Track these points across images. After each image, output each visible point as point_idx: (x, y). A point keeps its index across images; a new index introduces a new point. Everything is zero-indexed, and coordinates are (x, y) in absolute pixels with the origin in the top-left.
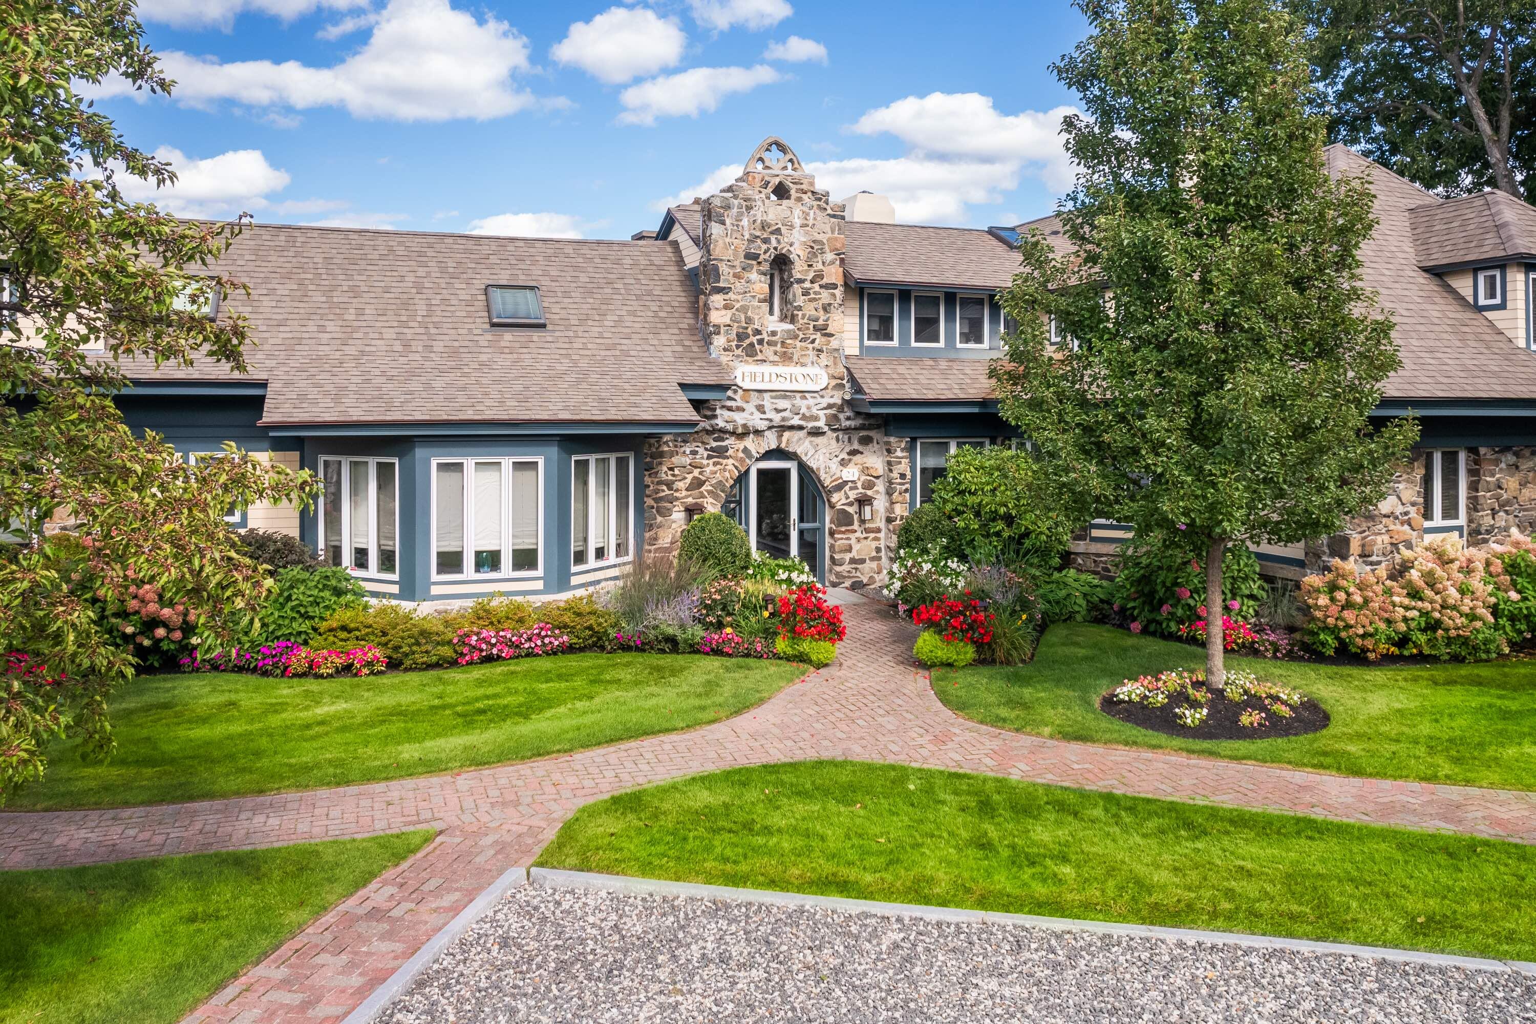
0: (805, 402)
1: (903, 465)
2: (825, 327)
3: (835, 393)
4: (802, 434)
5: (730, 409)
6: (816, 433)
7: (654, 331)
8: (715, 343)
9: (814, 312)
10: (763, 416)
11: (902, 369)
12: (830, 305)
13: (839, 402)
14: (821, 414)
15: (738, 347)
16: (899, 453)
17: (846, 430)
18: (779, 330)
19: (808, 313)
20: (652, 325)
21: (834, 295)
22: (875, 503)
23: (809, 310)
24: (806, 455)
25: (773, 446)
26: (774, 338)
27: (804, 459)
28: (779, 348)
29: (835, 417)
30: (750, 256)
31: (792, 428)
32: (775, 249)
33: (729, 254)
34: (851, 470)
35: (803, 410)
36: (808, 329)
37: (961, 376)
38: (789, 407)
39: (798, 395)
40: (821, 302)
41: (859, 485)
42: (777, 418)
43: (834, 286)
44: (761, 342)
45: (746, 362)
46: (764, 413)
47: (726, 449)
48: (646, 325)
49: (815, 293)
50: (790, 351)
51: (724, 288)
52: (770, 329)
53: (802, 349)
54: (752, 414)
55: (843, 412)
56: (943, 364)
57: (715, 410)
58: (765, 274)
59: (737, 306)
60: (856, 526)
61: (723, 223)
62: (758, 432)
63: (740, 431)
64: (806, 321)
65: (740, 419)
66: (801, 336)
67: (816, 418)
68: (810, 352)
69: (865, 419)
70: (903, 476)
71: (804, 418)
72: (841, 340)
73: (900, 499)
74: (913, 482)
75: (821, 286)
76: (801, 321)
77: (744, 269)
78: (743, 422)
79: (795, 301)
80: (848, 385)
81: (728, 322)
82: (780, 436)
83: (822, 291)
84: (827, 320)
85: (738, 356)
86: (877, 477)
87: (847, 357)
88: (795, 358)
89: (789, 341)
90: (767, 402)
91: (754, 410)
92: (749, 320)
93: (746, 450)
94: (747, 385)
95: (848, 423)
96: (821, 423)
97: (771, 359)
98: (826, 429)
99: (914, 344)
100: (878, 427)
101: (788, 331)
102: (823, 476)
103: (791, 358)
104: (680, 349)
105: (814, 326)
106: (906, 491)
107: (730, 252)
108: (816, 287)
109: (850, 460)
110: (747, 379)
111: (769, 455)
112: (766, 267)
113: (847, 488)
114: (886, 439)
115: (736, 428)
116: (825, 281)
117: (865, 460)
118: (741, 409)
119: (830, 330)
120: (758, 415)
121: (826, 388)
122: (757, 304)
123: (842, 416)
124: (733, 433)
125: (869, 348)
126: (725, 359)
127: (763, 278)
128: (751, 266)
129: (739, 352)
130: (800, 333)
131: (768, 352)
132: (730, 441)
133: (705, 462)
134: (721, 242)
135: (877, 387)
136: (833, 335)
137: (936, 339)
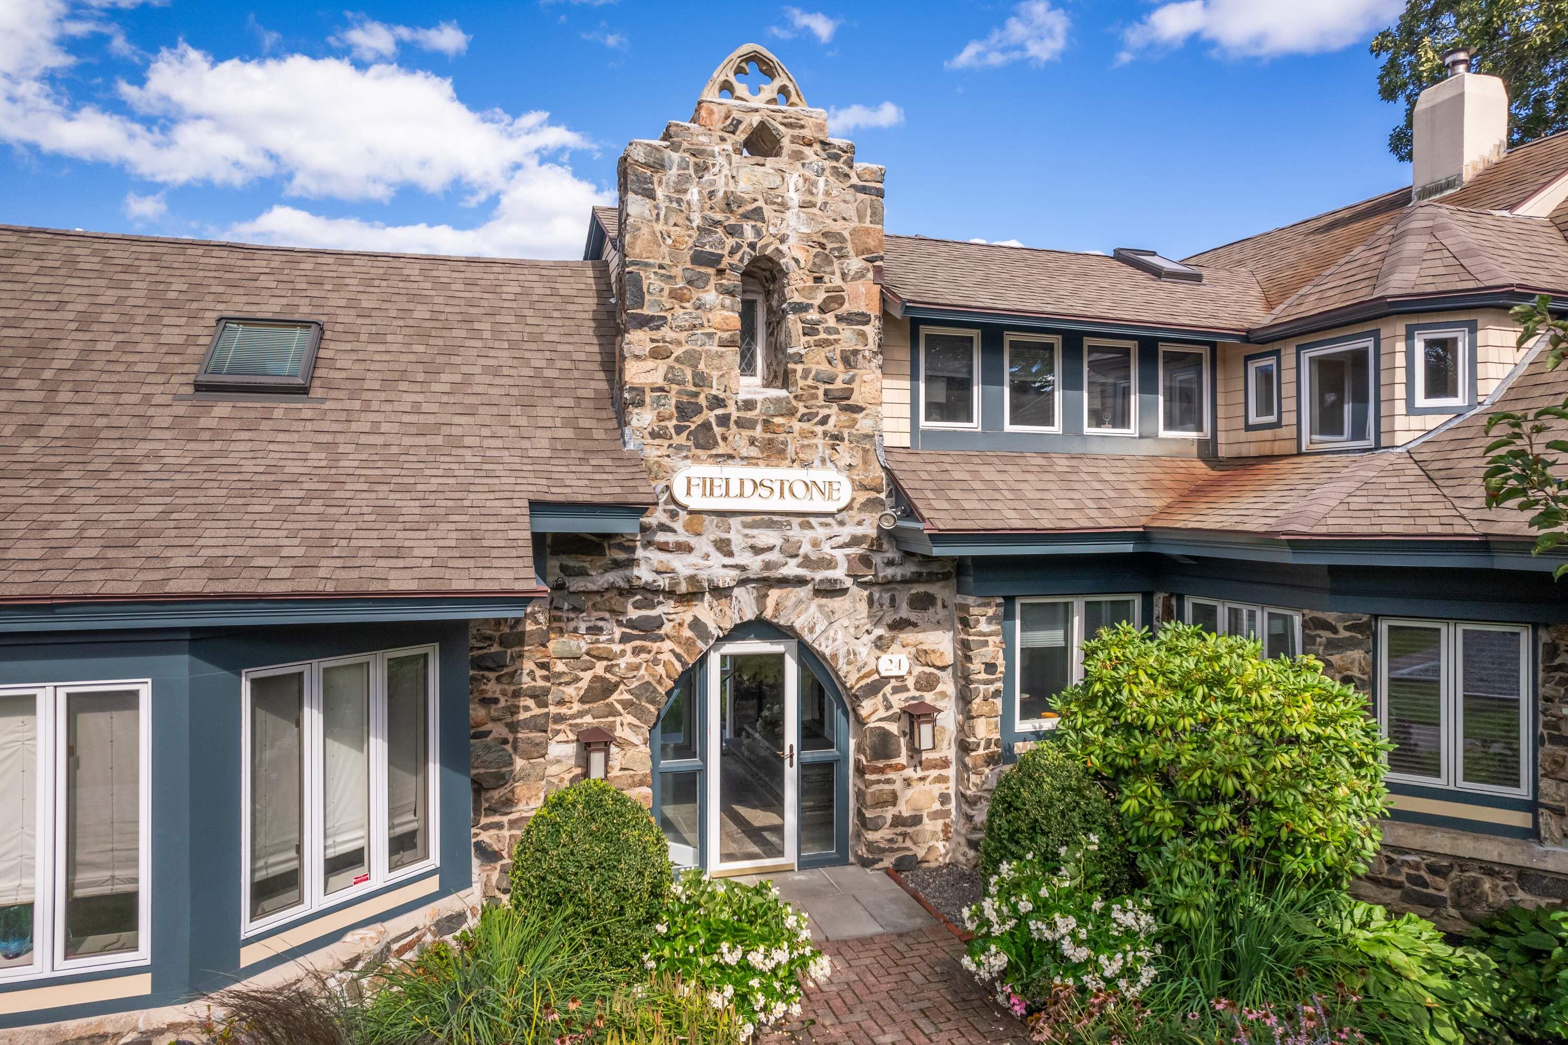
0: (809, 533)
1: (991, 648)
2: (847, 394)
3: (863, 516)
4: (804, 592)
5: (663, 548)
6: (830, 590)
7: (526, 401)
8: (634, 423)
9: (825, 367)
10: (728, 561)
11: (988, 473)
12: (855, 352)
13: (873, 533)
14: (839, 554)
15: (679, 430)
16: (983, 627)
17: (887, 584)
18: (759, 398)
19: (814, 368)
20: (524, 391)
21: (863, 335)
22: (940, 717)
23: (817, 362)
24: (811, 630)
25: (750, 615)
26: (749, 415)
27: (808, 638)
28: (758, 432)
29: (865, 560)
30: (699, 258)
31: (784, 582)
32: (752, 246)
33: (662, 255)
34: (896, 658)
35: (806, 549)
36: (815, 397)
37: (1097, 486)
38: (778, 542)
39: (795, 521)
40: (838, 348)
41: (910, 682)
42: (755, 564)
43: (864, 319)
44: (724, 421)
45: (696, 459)
46: (730, 554)
47: (659, 623)
48: (515, 391)
49: (828, 330)
50: (781, 437)
51: (652, 318)
52: (742, 396)
53: (804, 435)
54: (707, 556)
55: (880, 550)
56: (1062, 464)
57: (633, 550)
58: (731, 294)
59: (678, 351)
60: (903, 759)
61: (650, 195)
62: (720, 592)
63: (683, 588)
64: (810, 382)
65: (682, 565)
66: (802, 410)
67: (830, 564)
68: (819, 441)
69: (920, 564)
70: (990, 667)
71: (807, 562)
72: (878, 418)
73: (986, 709)
74: (1008, 677)
75: (839, 319)
76: (801, 383)
77: (690, 282)
78: (690, 572)
79: (788, 345)
80: (890, 502)
81: (660, 382)
82: (762, 599)
83: (840, 327)
84: (851, 380)
85: (679, 448)
86: (943, 668)
87: (888, 450)
88: (791, 450)
89: (778, 420)
90: (736, 534)
91: (711, 549)
92: (701, 380)
93: (696, 624)
94: (696, 502)
95: (890, 571)
96: (839, 573)
97: (744, 453)
98: (849, 582)
99: (1008, 428)
100: (946, 577)
101: (778, 401)
102: (843, 667)
103: (782, 452)
104: (568, 433)
105: (826, 393)
106: (996, 693)
107: (665, 250)
108: (830, 320)
109: (893, 640)
110: (696, 491)
111: (741, 631)
112: (733, 280)
113: (888, 689)
114: (959, 599)
115: (675, 583)
116: (846, 308)
117: (921, 636)
118: (687, 549)
119: (856, 399)
120: (718, 559)
121: (848, 507)
122: (715, 348)
123: (877, 559)
124: (670, 593)
125: (927, 433)
126: (652, 453)
127: (728, 301)
128: (706, 279)
129: (681, 439)
130: (800, 405)
131: (739, 440)
132: (666, 608)
133: (617, 648)
134: (645, 230)
135: (946, 505)
136: (860, 409)
137: (1047, 420)
